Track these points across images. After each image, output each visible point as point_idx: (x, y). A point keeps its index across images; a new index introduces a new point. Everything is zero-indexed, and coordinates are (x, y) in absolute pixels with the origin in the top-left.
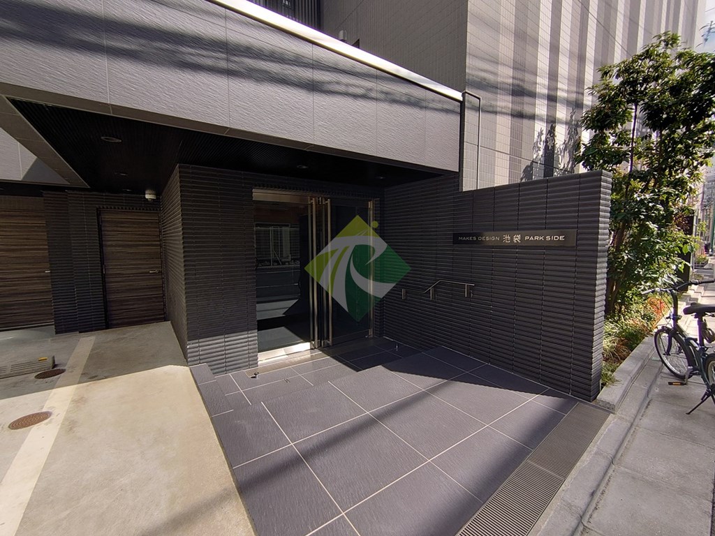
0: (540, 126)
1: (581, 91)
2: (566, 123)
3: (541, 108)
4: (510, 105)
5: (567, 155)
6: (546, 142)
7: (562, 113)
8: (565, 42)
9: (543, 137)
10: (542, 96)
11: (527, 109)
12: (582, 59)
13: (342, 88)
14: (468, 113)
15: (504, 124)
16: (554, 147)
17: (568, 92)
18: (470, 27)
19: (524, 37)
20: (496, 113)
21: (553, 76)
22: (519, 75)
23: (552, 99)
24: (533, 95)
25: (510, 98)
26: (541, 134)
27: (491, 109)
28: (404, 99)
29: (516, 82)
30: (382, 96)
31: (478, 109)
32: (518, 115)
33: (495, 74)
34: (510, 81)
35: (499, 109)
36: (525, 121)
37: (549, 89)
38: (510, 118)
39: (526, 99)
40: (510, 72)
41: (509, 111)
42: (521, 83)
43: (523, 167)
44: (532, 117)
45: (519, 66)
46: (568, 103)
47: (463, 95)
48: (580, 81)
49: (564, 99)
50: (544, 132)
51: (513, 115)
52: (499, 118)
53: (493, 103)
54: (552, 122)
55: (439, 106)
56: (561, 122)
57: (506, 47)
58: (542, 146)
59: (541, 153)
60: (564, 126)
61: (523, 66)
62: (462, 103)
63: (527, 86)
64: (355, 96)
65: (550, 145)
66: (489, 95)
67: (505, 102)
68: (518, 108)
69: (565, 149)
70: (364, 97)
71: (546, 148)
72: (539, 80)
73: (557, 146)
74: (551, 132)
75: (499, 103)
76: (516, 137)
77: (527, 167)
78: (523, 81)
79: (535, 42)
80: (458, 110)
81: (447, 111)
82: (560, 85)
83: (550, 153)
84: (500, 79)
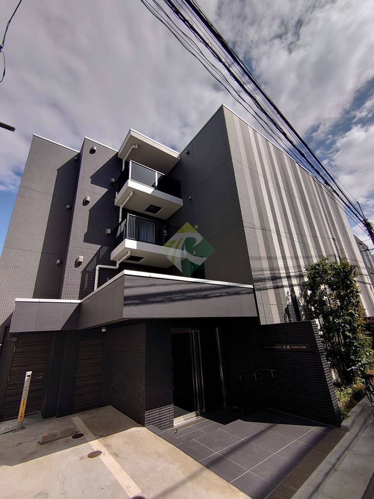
0: (287, 290)
1: (300, 270)
2: (298, 285)
3: (285, 282)
4: (272, 285)
5: (303, 299)
6: (291, 295)
7: (295, 281)
8: (288, 254)
9: (290, 294)
10: (284, 277)
11: (279, 284)
12: (297, 258)
13: (213, 295)
14: (256, 292)
15: (271, 293)
16: (295, 296)
17: (295, 272)
18: (251, 262)
19: (271, 258)
20: (267, 289)
21: (286, 268)
22: (273, 272)
23: (289, 277)
24: (280, 278)
25: (271, 282)
26: (288, 293)
27: (265, 288)
28: (233, 293)
29: (272, 275)
30: (226, 294)
31: (260, 290)
32: (276, 288)
33: (264, 275)
34: (270, 275)
35: (268, 288)
36: (280, 289)
37: (286, 274)
38: (273, 290)
39: (278, 280)
40: (269, 272)
41: (272, 287)
42: (274, 275)
43: (284, 309)
44: (283, 287)
45: (272, 269)
46: (296, 277)
47: (253, 286)
48: (299, 266)
49: (294, 276)
50: (289, 292)
51: (274, 288)
52: (269, 291)
53: (265, 286)
54: (291, 286)
55: (245, 292)
56: (295, 285)
57: (265, 264)
58: (290, 298)
59: (290, 301)
60: (297, 287)
61: (273, 268)
62: (254, 289)
63: (277, 275)
64: (217, 296)
65: (293, 296)
66: (263, 283)
67: (270, 284)
68: (275, 285)
69: (301, 296)
70: (220, 296)
71: (292, 298)
72: (281, 272)
73: (297, 296)
74: (292, 291)
75: (267, 285)
76: (278, 297)
77: (286, 308)
78: (275, 274)
79: (276, 258)
80: (253, 291)
81: (249, 293)
82: (290, 271)
83: (294, 299)
84: (266, 276)
